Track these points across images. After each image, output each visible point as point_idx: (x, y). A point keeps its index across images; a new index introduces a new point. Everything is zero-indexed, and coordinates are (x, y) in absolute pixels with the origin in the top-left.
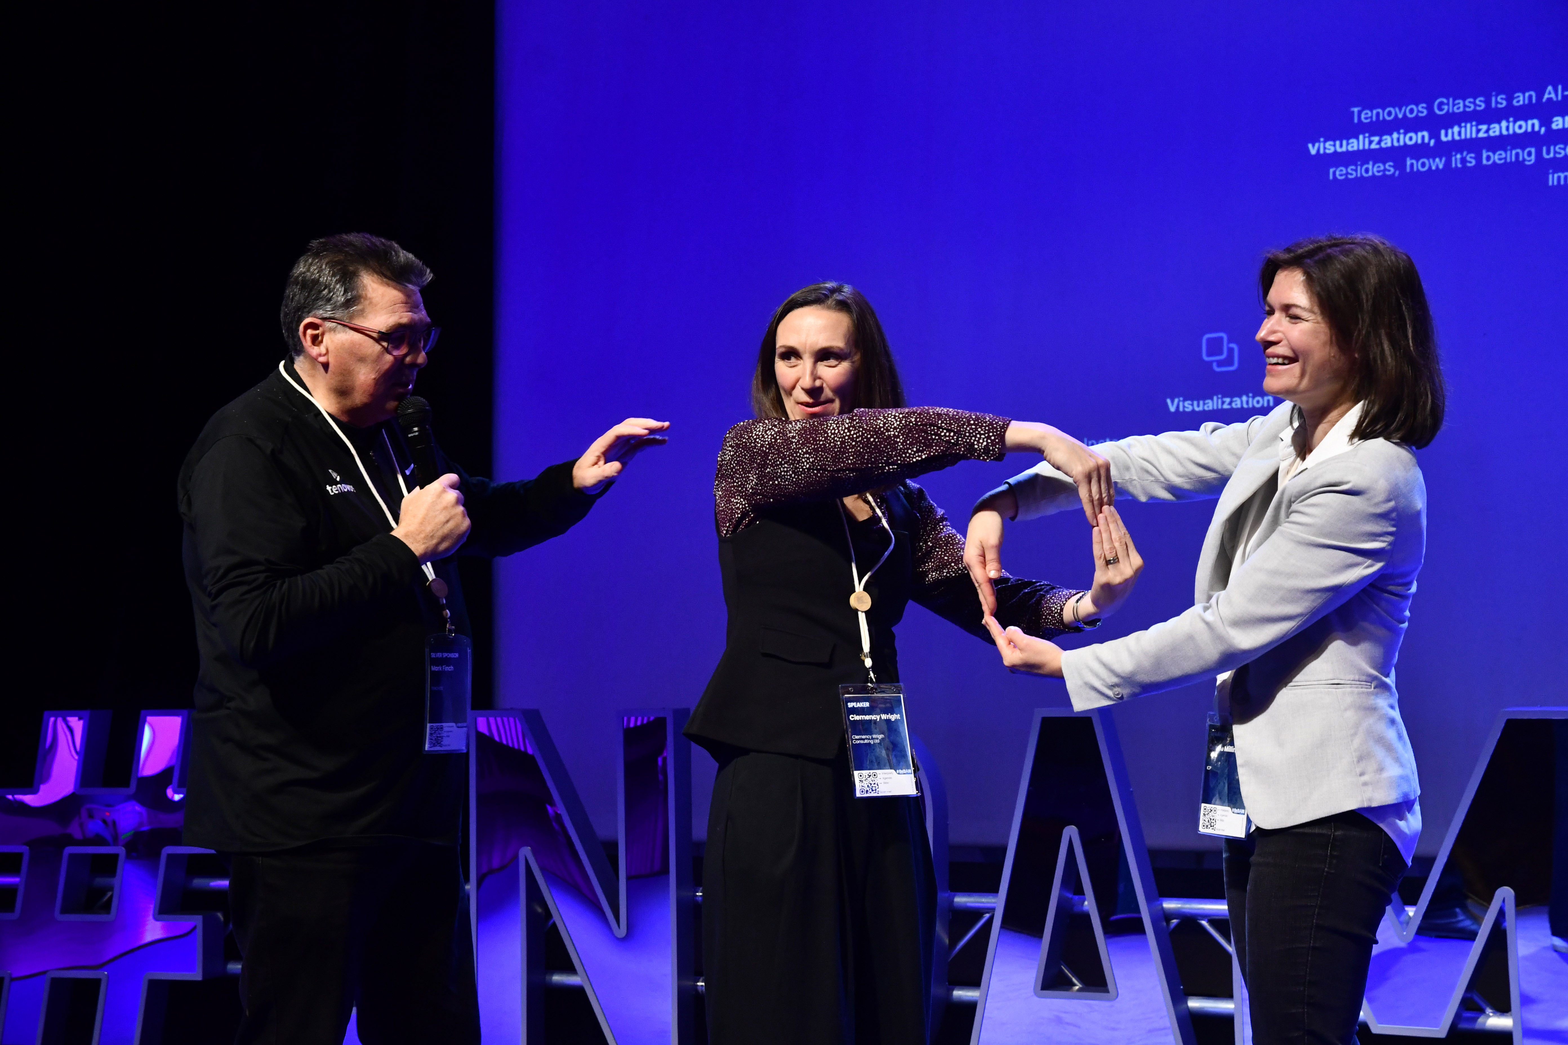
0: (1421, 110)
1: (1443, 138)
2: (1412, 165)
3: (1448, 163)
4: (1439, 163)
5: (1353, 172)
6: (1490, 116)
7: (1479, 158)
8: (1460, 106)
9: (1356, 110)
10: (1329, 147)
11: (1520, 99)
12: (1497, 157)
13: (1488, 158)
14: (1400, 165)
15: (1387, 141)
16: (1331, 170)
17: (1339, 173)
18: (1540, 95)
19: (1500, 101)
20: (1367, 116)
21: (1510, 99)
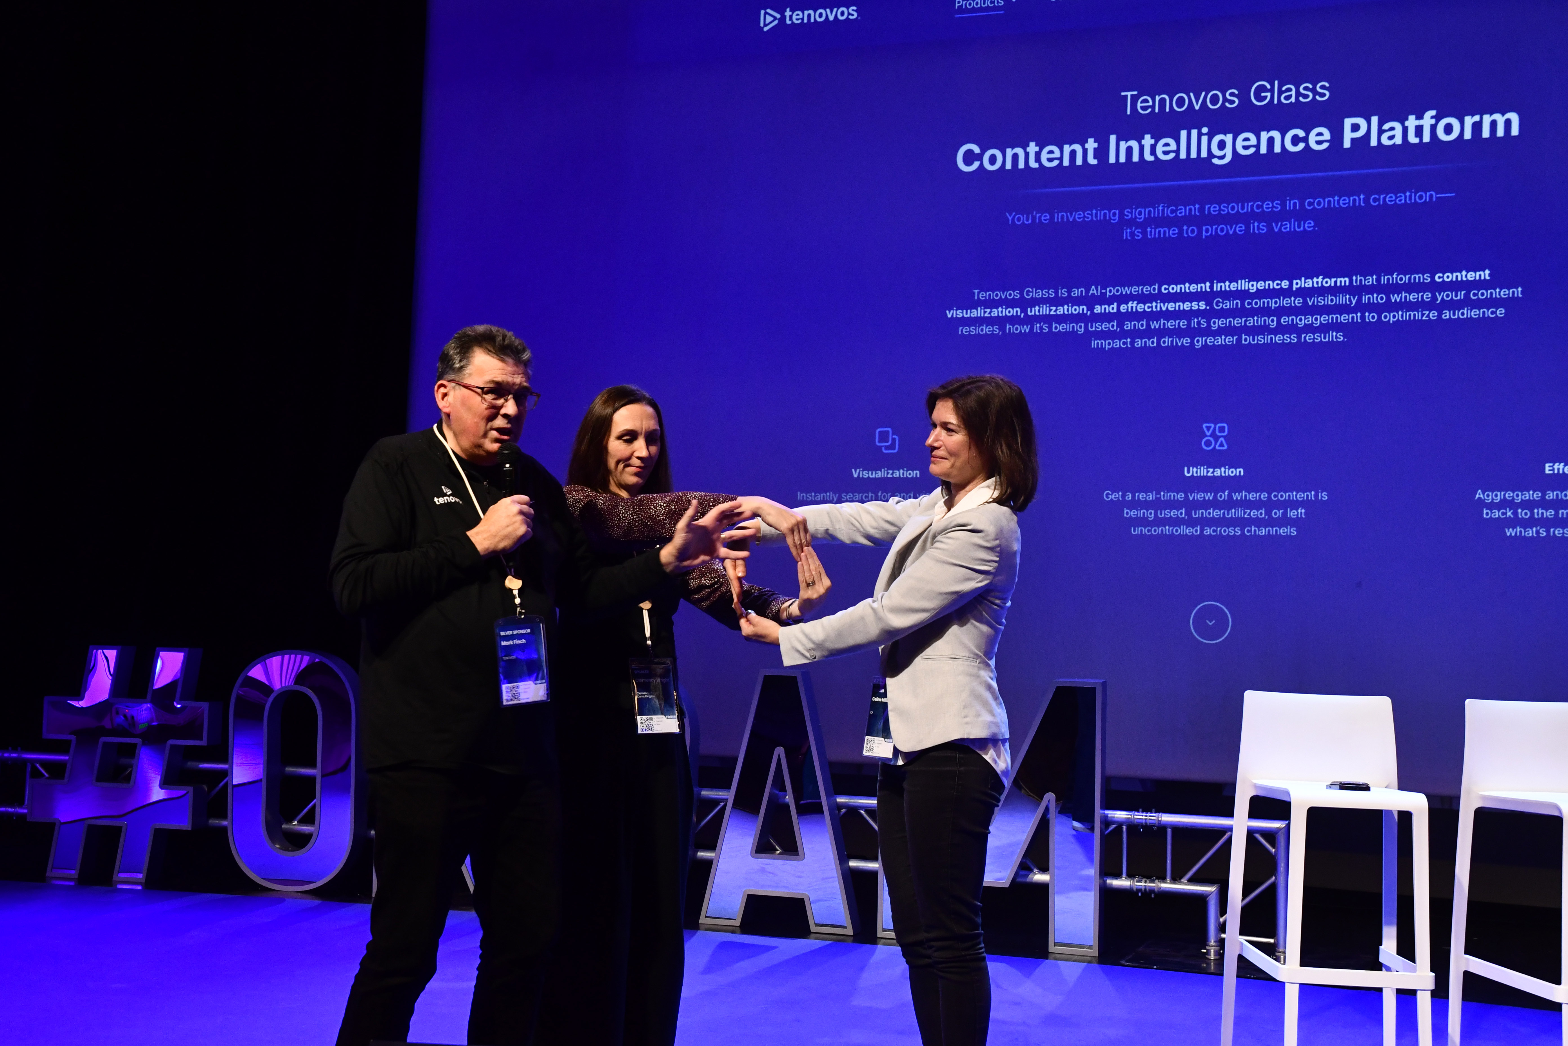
0: (1016, 294)
1: (1029, 313)
2: (1010, 328)
3: (1032, 329)
4: (1026, 329)
5: (974, 330)
6: (1057, 302)
7: (1050, 327)
8: (1039, 294)
9: (976, 291)
10: (960, 314)
11: (1076, 293)
12: (1061, 328)
13: (1056, 328)
14: (1002, 328)
15: (995, 313)
16: (960, 328)
17: (965, 330)
18: (1087, 291)
19: (1063, 293)
20: (983, 296)
21: (1069, 292)
